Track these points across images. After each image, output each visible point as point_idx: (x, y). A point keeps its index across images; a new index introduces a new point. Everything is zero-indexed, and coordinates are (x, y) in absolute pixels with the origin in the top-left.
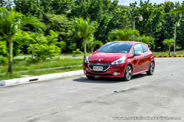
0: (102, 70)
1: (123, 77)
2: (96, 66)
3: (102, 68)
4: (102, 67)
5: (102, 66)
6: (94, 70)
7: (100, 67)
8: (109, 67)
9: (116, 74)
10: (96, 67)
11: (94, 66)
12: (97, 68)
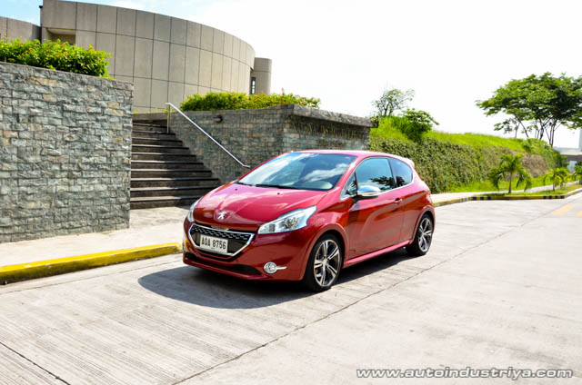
0: (224, 251)
1: (301, 278)
2: (209, 235)
3: (226, 245)
4: (226, 241)
5: (226, 238)
6: (203, 247)
7: (219, 239)
8: (248, 243)
9: (272, 268)
10: (208, 238)
11: (203, 233)
12: (211, 243)
